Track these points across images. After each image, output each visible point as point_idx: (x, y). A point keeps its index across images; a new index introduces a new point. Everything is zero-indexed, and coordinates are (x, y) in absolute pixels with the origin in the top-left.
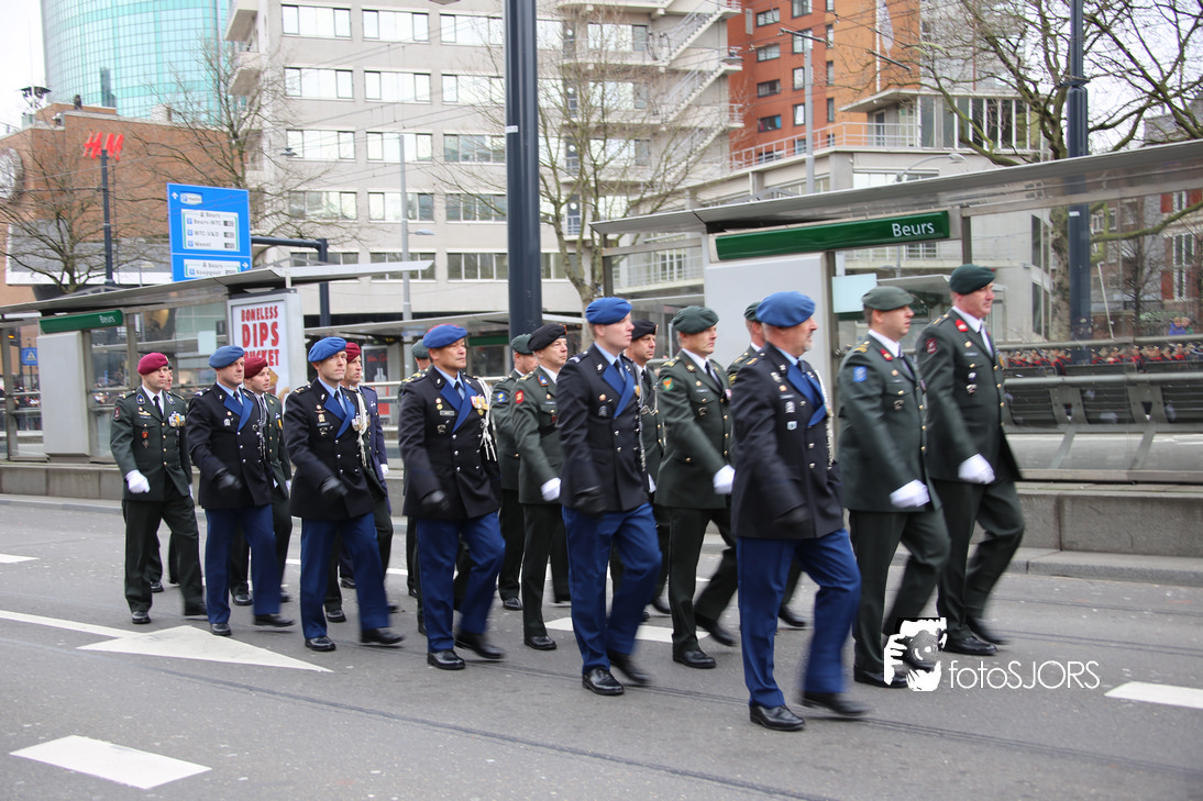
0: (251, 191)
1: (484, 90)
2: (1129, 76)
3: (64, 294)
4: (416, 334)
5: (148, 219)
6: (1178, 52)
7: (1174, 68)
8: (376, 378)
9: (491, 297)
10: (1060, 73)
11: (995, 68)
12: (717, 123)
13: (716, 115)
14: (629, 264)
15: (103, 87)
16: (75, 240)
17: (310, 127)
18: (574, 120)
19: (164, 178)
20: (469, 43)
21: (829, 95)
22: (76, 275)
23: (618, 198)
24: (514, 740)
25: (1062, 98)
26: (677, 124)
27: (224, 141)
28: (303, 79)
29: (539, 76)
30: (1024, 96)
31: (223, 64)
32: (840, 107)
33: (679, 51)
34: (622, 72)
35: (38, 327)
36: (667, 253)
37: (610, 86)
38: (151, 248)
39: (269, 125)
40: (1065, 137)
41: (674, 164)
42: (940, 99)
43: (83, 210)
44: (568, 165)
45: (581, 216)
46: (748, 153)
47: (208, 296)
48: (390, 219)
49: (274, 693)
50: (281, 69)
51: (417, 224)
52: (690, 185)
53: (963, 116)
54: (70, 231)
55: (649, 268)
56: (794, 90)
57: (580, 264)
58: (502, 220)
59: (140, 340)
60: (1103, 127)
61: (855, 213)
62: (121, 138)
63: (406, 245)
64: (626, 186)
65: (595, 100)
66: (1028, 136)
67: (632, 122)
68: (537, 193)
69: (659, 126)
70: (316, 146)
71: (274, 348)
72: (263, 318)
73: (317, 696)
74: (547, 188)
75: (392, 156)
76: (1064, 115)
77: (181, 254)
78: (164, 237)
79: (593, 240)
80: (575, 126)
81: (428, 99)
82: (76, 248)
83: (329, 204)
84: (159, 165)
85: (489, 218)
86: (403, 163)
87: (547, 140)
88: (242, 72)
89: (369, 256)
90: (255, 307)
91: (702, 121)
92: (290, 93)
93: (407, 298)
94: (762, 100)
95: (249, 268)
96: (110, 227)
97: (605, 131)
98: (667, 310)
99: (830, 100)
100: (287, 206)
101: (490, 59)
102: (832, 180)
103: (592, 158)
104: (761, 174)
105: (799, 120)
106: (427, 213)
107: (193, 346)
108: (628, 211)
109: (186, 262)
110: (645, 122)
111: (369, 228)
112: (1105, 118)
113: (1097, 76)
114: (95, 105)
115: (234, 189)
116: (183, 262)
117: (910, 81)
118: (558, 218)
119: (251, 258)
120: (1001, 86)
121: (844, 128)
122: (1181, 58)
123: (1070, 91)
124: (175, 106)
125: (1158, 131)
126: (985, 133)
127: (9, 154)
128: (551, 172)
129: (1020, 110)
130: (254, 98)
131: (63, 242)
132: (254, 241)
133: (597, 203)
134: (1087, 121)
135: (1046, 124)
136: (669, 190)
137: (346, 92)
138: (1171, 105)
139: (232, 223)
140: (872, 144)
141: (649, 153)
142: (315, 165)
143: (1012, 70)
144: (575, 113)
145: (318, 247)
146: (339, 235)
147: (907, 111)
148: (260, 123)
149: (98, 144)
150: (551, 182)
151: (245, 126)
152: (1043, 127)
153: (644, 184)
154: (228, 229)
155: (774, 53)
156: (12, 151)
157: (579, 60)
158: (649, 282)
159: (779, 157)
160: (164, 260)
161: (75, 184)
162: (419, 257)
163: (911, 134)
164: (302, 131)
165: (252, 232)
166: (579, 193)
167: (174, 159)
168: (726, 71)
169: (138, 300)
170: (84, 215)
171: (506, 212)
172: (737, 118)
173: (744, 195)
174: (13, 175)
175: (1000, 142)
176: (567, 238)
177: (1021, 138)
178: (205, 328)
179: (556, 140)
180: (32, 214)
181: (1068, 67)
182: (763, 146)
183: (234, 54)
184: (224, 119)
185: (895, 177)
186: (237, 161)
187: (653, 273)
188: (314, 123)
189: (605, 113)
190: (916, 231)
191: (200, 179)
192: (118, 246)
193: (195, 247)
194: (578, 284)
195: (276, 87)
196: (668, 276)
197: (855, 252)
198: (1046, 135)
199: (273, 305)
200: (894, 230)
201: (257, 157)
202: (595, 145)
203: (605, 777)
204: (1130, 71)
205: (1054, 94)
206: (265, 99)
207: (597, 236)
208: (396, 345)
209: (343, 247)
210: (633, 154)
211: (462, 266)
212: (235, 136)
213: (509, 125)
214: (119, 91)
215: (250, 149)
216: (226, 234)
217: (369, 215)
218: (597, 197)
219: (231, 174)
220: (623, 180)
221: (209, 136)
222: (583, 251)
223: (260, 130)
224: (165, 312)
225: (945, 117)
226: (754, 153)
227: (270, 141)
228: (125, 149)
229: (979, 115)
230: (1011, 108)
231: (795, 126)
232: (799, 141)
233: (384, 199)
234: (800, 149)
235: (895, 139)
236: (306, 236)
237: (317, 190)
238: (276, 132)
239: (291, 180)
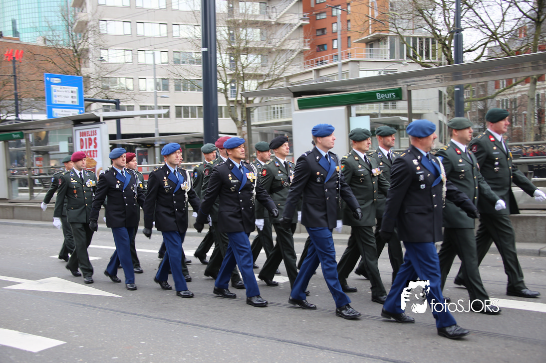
0: (84, 77)
1: (191, 31)
2: (481, 28)
4: (161, 143)
5: (36, 89)
6: (502, 18)
7: (500, 25)
8: (143, 163)
9: (196, 126)
10: (451, 26)
11: (422, 24)
12: (298, 47)
13: (297, 44)
14: (258, 111)
15: (13, 28)
17: (112, 48)
18: (233, 45)
19: (43, 70)
20: (185, 10)
21: (349, 35)
23: (253, 81)
24: (206, 327)
25: (452, 37)
26: (279, 48)
27: (71, 53)
28: (108, 25)
29: (217, 25)
30: (435, 37)
31: (70, 18)
32: (354, 41)
33: (281, 15)
34: (255, 24)
36: (276, 106)
37: (250, 30)
38: (37, 103)
39: (92, 46)
40: (453, 55)
41: (279, 66)
42: (398, 37)
43: (4, 85)
44: (230, 66)
45: (236, 89)
46: (312, 61)
47: (64, 125)
48: (149, 90)
49: (95, 307)
50: (97, 21)
51: (161, 93)
52: (286, 75)
53: (408, 45)
55: (267, 113)
56: (333, 33)
57: (236, 111)
58: (200, 91)
59: (32, 145)
60: (469, 51)
61: (360, 88)
62: (22, 52)
63: (156, 102)
64: (257, 76)
65: (243, 37)
66: (437, 54)
67: (259, 46)
68: (216, 79)
69: (272, 48)
70: (114, 57)
71: (95, 149)
72: (90, 135)
73: (115, 308)
75: (150, 61)
76: (452, 45)
77: (51, 106)
78: (43, 98)
79: (242, 100)
80: (234, 48)
81: (166, 35)
83: (121, 83)
84: (41, 65)
85: (194, 90)
86: (155, 65)
88: (79, 22)
89: (139, 107)
90: (86, 130)
91: (291, 47)
92: (102, 32)
93: (157, 126)
94: (318, 37)
95: (83, 113)
96: (17, 93)
97: (247, 51)
98: (276, 132)
99: (349, 37)
100: (101, 84)
101: (194, 17)
102: (350, 74)
103: (241, 63)
104: (318, 71)
105: (335, 46)
106: (166, 87)
107: (57, 148)
108: (258, 87)
109: (54, 109)
110: (266, 47)
111: (139, 94)
112: (471, 46)
113: (467, 28)
114: (9, 37)
115: (76, 76)
116: (52, 110)
117: (384, 29)
118: (226, 90)
119: (84, 108)
120: (425, 32)
121: (355, 50)
122: (503, 21)
123: (455, 34)
124: (47, 37)
125: (494, 53)
126: (418, 53)
128: (223, 69)
129: (433, 43)
130: (85, 34)
132: (85, 100)
133: (244, 84)
134: (463, 48)
135: (445, 49)
136: (276, 78)
137: (128, 32)
138: (499, 42)
139: (75, 91)
140: (367, 57)
141: (267, 61)
142: (114, 65)
143: (430, 25)
144: (234, 43)
145: (115, 103)
146: (125, 97)
147: (383, 43)
148: (88, 45)
149: (11, 55)
150: (222, 74)
151: (81, 47)
152: (443, 51)
153: (265, 75)
154: (73, 95)
155: (324, 16)
157: (235, 18)
158: (267, 119)
159: (326, 63)
160: (43, 108)
162: (162, 108)
163: (385, 53)
164: (107, 49)
165: (84, 96)
166: (236, 79)
167: (47, 62)
168: (302, 24)
169: (31, 127)
170: (5, 87)
171: (202, 87)
172: (307, 45)
173: (311, 80)
175: (424, 57)
176: (230, 99)
177: (434, 55)
178: (63, 140)
179: (225, 54)
181: (454, 24)
182: (319, 58)
183: (75, 13)
184: (71, 44)
185: (378, 72)
186: (77, 63)
187: (269, 116)
188: (113, 45)
189: (247, 42)
190: (387, 96)
191: (60, 71)
192: (21, 102)
193: (58, 103)
194: (235, 120)
195: (95, 29)
196: (276, 117)
197: (360, 106)
198: (445, 54)
199: (94, 129)
200: (378, 96)
201: (87, 61)
202: (243, 57)
203: (248, 343)
204: (481, 26)
205: (448, 36)
206: (90, 34)
207: (244, 98)
208: (152, 148)
209: (127, 103)
210: (260, 61)
211: (182, 112)
212: (76, 52)
213: (203, 47)
214: (21, 30)
215: (83, 57)
216: (72, 97)
217: (139, 89)
218: (244, 81)
219: (74, 69)
220: (256, 73)
221: (64, 52)
222: (237, 105)
223: (88, 49)
224: (44, 133)
225: (400, 45)
226: (314, 61)
227: (92, 54)
228: (24, 57)
229: (415, 45)
230: (429, 42)
231: (333, 49)
232: (335, 56)
233: (146, 81)
234: (335, 60)
235: (378, 55)
236: (110, 98)
237: (115, 77)
238: (96, 50)
239: (102, 72)
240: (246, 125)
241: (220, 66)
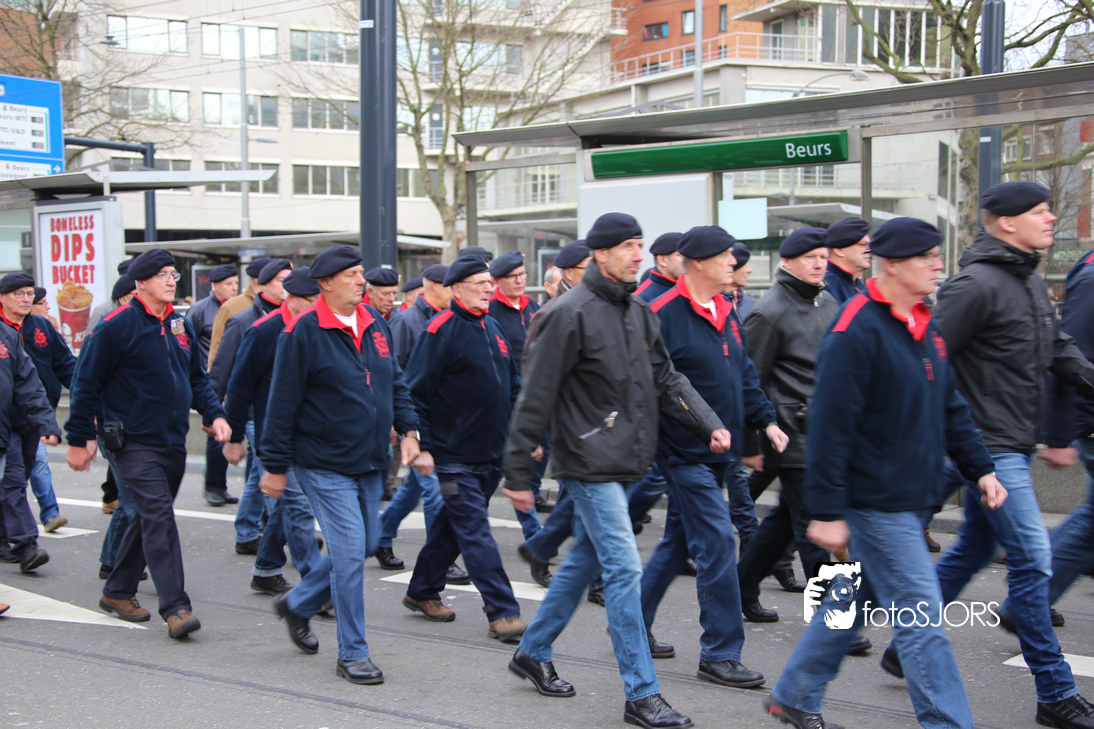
0: (64, 84)
4: (255, 253)
9: (341, 216)
12: (597, 28)
13: (595, 19)
14: (496, 183)
17: (138, 14)
18: (439, 19)
21: (722, 2)
23: (486, 110)
24: (352, 705)
25: (977, 10)
26: (549, 30)
27: (31, 22)
30: (935, 8)
32: (734, 15)
36: (539, 171)
39: (86, 8)
40: (978, 55)
41: (549, 73)
42: (843, 9)
44: (431, 70)
45: (444, 128)
46: (631, 64)
47: (12, 202)
48: (227, 123)
51: (258, 130)
52: (565, 97)
53: (869, 28)
55: (518, 190)
57: (442, 181)
58: (355, 129)
60: (1020, 44)
61: (745, 130)
63: (245, 153)
64: (494, 97)
66: (938, 53)
67: (503, 23)
68: (394, 101)
69: (534, 30)
70: (142, 36)
71: (89, 263)
72: (76, 228)
73: (127, 656)
74: (406, 95)
75: (231, 51)
76: (978, 30)
79: (456, 156)
80: (439, 26)
83: (157, 103)
85: (340, 126)
86: (243, 59)
87: (407, 39)
89: (203, 165)
90: (67, 216)
91: (581, 26)
93: (246, 211)
94: (647, 4)
95: (61, 172)
97: (472, 32)
98: (536, 234)
99: (723, 7)
100: (107, 103)
102: (722, 95)
103: (457, 64)
104: (644, 87)
105: (688, 29)
106: (270, 118)
108: (496, 124)
110: (518, 24)
111: (203, 132)
112: (1023, 34)
115: (43, 80)
118: (418, 130)
119: (64, 161)
121: (738, 39)
123: (986, 3)
125: (1081, 51)
126: (892, 49)
128: (411, 76)
129: (931, 24)
132: (68, 142)
133: (462, 114)
134: (1003, 38)
135: (959, 40)
136: (542, 102)
139: (41, 121)
140: (767, 57)
141: (522, 60)
142: (140, 57)
144: (440, 12)
145: (143, 152)
146: (168, 139)
147: (807, 21)
148: (75, 5)
150: (410, 88)
151: (57, 8)
152: (954, 42)
153: (517, 96)
154: (37, 127)
158: (518, 204)
159: (665, 69)
162: (260, 167)
163: (810, 47)
164: (125, 17)
165: (65, 131)
166: (442, 102)
171: (359, 121)
172: (618, 23)
173: (626, 108)
175: (907, 59)
176: (428, 152)
177: (931, 57)
179: (418, 41)
182: (648, 57)
185: (791, 94)
186: (47, 47)
187: (522, 194)
188: (141, 7)
189: (473, 13)
190: (812, 152)
194: (440, 203)
196: (539, 197)
197: (746, 175)
198: (958, 51)
199: (89, 214)
200: (788, 151)
201: (72, 44)
202: (462, 49)
205: (968, 7)
207: (461, 150)
209: (172, 153)
210: (503, 59)
211: (311, 179)
212: (45, 18)
213: (363, 18)
215: (64, 34)
216: (34, 133)
217: (204, 118)
218: (462, 107)
219: (39, 62)
220: (492, 89)
221: (13, 17)
222: (445, 167)
223: (76, 14)
225: (848, 30)
226: (637, 63)
227: (87, 26)
229: (885, 28)
230: (920, 22)
231: (683, 34)
232: (688, 51)
233: (221, 99)
234: (688, 61)
235: (793, 52)
236: (130, 138)
237: (143, 86)
238: (94, 17)
239: (112, 73)
240: (465, 216)
241: (405, 69)
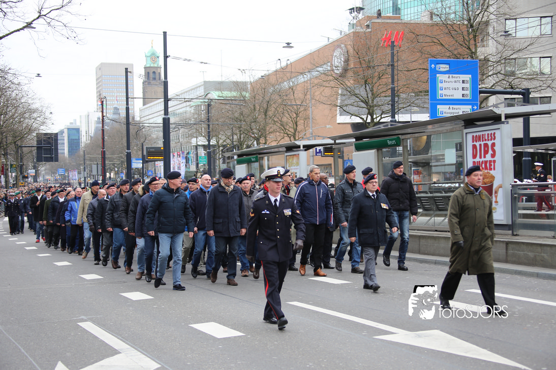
0: (480, 61)
3: (368, 128)
5: (417, 82)
15: (393, 3)
16: (374, 96)
17: (523, 16)
19: (427, 56)
22: (375, 117)
27: (464, 29)
35: (353, 147)
38: (418, 99)
39: (494, 17)
43: (380, 78)
54: (372, 91)
59: (410, 155)
62: (403, 33)
70: (525, 28)
71: (492, 159)
72: (485, 140)
77: (436, 102)
78: (425, 92)
82: (375, 100)
83: (532, 65)
84: (424, 48)
90: (481, 133)
95: (477, 109)
96: (394, 88)
100: (503, 69)
107: (442, 158)
109: (438, 107)
114: (388, 15)
115: (469, 60)
116: (436, 107)
119: (479, 103)
124: (435, 11)
127: (341, 48)
131: (368, 97)
132: (481, 92)
139: (467, 81)
142: (523, 40)
145: (522, 94)
146: (538, 85)
148: (488, 17)
149: (389, 38)
151: (478, 19)
154: (465, 85)
156: (343, 45)
160: (425, 106)
161: (376, 63)
164: (516, 19)
165: (480, 87)
167: (433, 44)
169: (409, 130)
170: (380, 81)
174: (342, 59)
178: (448, 147)
180: (352, 82)
184: (465, 16)
186: (472, 42)
188: (526, 13)
191: (448, 55)
192: (399, 98)
193: (444, 97)
199: (493, 132)
201: (485, 38)
209: (540, 93)
212: (472, 26)
214: (403, 5)
215: (481, 33)
216: (463, 89)
219: (469, 52)
221: (455, 28)
223: (489, 21)
224: (425, 137)
227: (494, 28)
228: (404, 39)
236: (516, 87)
237: (524, 57)
238: (499, 22)
239: (506, 52)
